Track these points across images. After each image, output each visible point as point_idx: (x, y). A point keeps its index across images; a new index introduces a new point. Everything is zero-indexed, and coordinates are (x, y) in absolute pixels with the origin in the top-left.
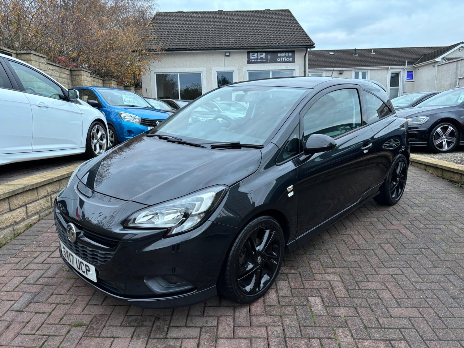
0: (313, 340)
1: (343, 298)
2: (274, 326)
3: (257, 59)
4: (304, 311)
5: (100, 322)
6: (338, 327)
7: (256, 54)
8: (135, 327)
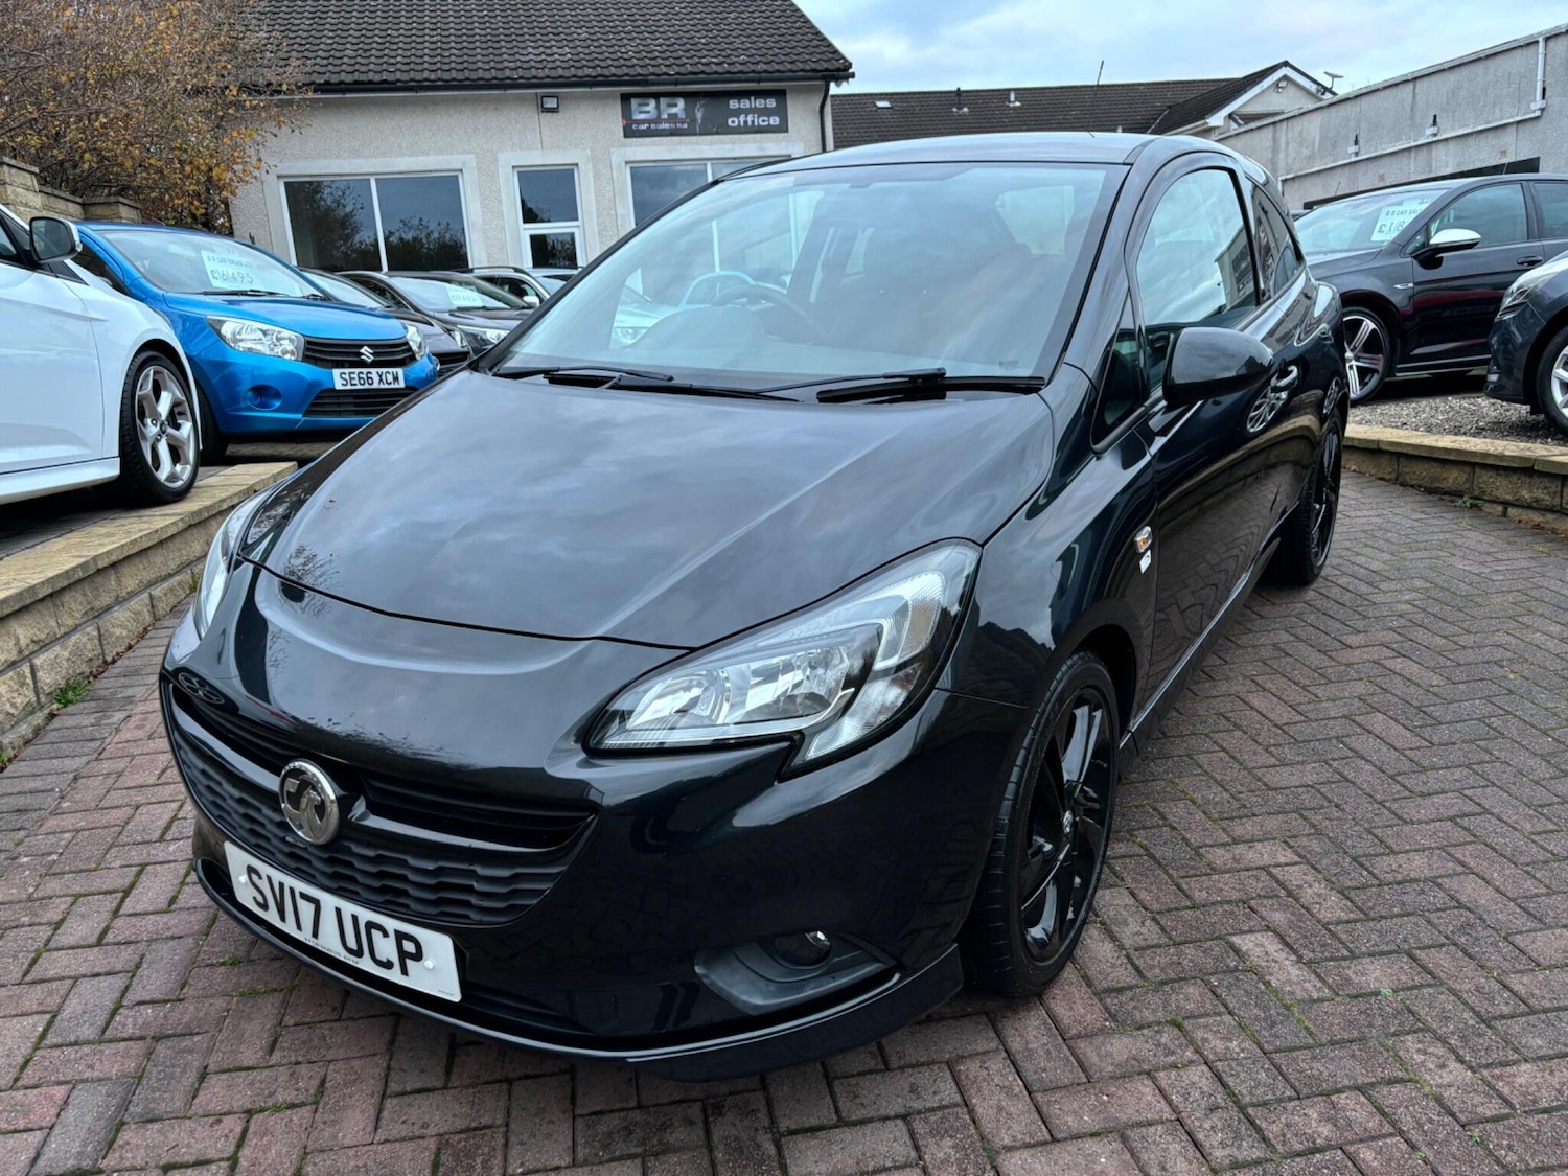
0: (1342, 1099)
1: (1348, 922)
2: (1174, 1066)
3: (658, 120)
4: (1246, 991)
5: (479, 1160)
6: (1394, 1034)
7: (653, 103)
8: (638, 1162)
